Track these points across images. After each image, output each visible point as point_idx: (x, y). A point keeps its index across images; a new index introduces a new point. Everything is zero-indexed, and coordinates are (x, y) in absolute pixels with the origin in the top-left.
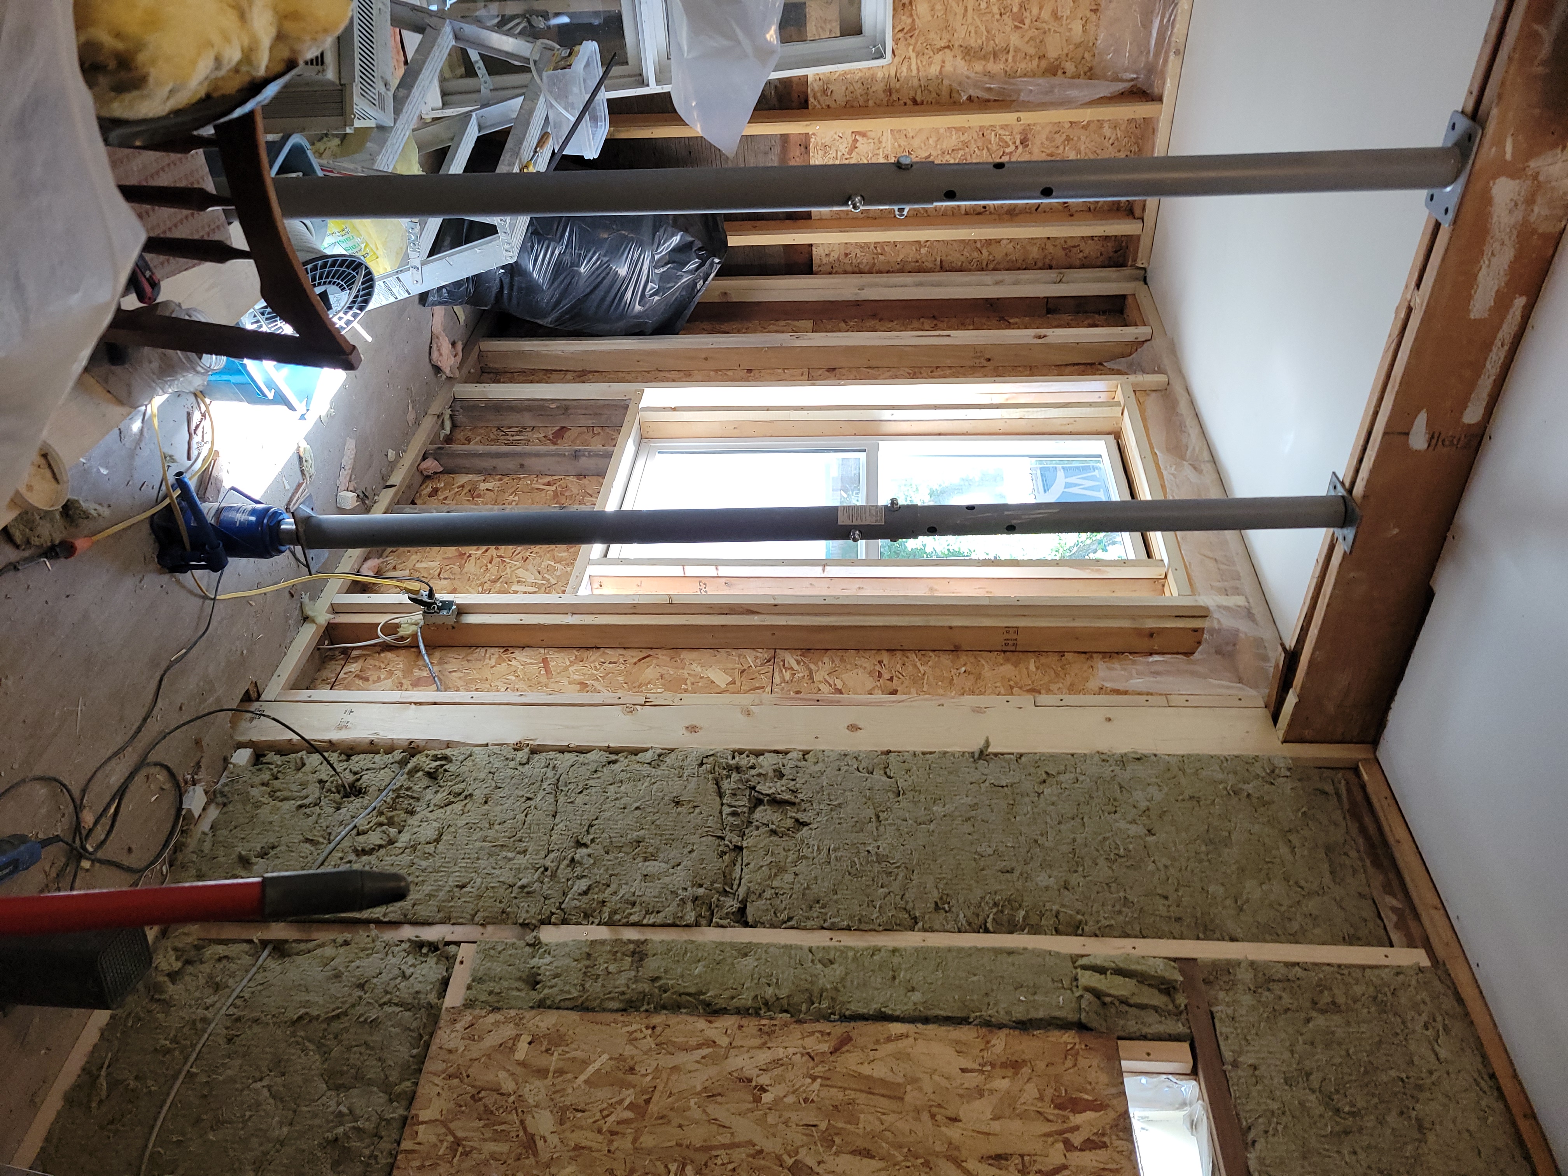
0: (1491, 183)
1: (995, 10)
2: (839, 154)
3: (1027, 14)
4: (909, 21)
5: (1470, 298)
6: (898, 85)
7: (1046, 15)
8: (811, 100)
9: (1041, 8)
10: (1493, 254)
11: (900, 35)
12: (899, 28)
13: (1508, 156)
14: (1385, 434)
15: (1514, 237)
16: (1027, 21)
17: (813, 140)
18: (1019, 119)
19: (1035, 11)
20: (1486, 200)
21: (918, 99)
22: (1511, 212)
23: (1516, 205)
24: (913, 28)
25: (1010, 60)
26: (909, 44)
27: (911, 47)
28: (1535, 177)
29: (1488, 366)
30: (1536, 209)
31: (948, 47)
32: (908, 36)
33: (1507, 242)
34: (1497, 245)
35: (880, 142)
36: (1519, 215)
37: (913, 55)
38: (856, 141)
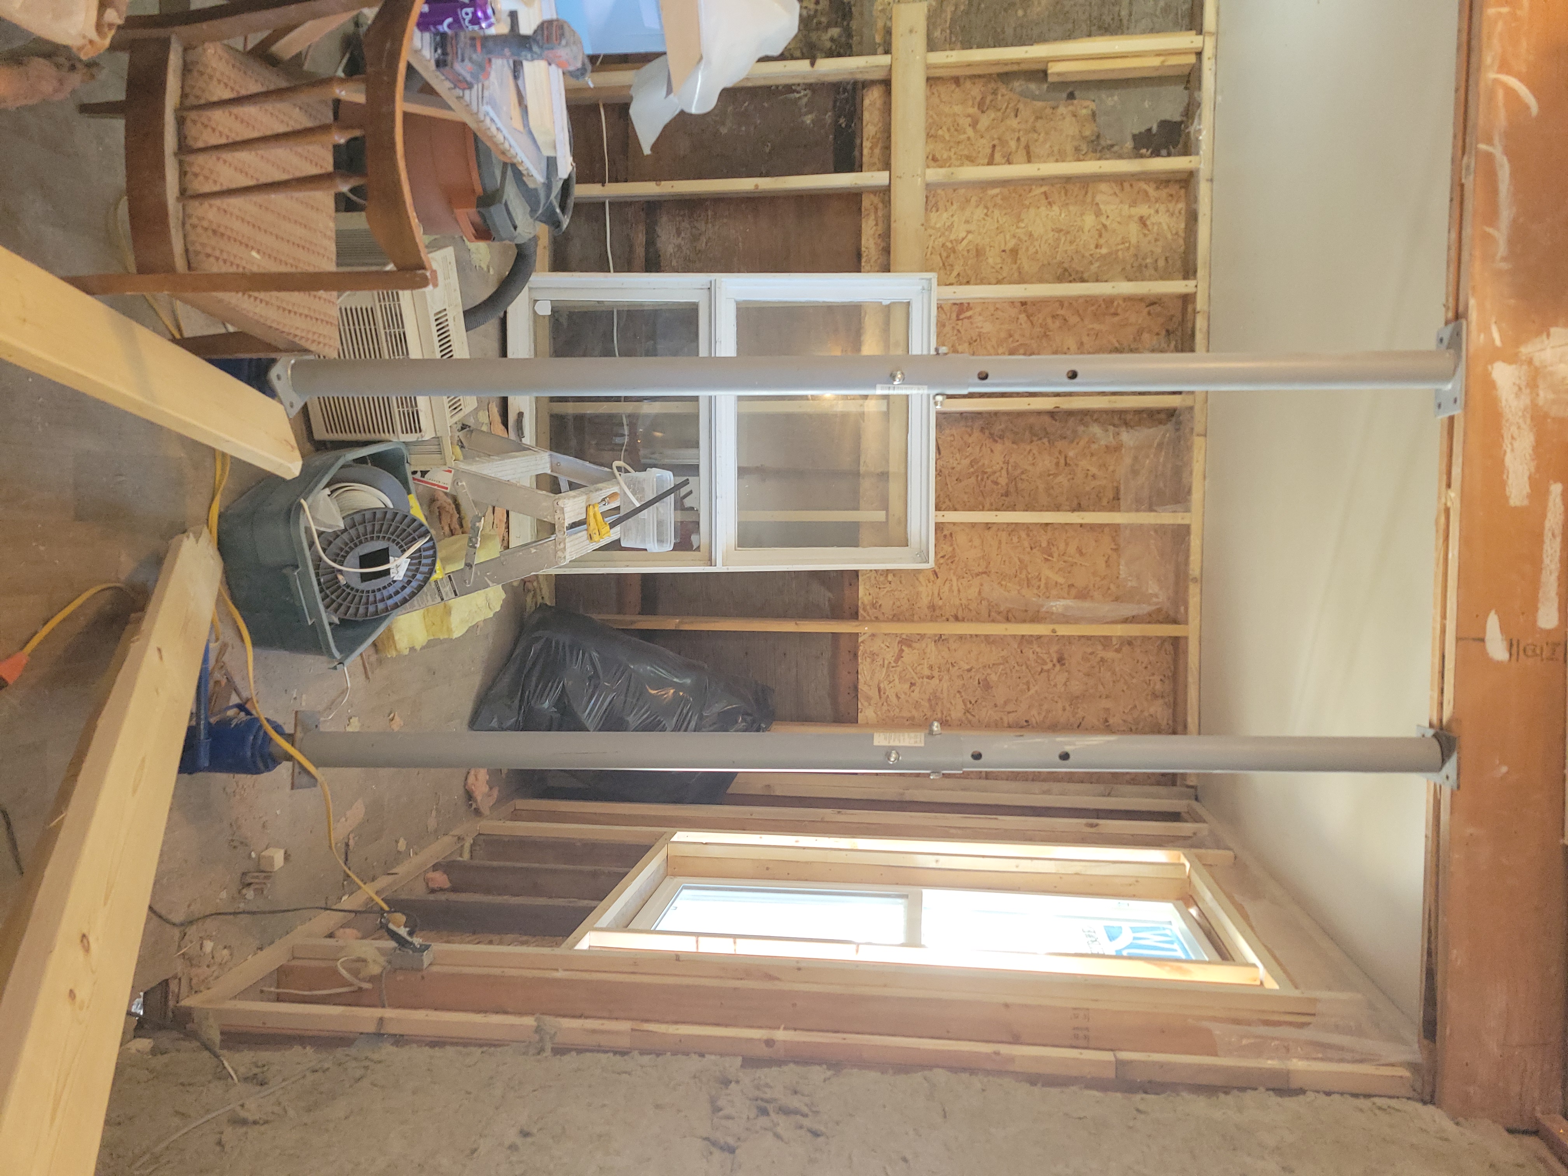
0: (1489, 367)
1: (1026, 544)
2: (886, 662)
3: (1054, 549)
4: (950, 549)
5: (1503, 484)
6: (940, 603)
7: (1072, 549)
8: (861, 611)
9: (1067, 544)
10: (1513, 438)
11: (942, 561)
12: (942, 554)
13: (1498, 342)
14: (1458, 639)
15: (1528, 421)
16: (1056, 555)
17: (861, 648)
18: (1054, 631)
19: (1062, 546)
20: (1490, 385)
21: (960, 615)
22: (1517, 396)
23: (1520, 389)
24: (953, 556)
25: (1042, 586)
26: (950, 569)
27: (952, 571)
28: (1530, 362)
29: (1547, 561)
30: (1541, 393)
31: (985, 573)
32: (950, 561)
33: (1523, 426)
34: (1514, 429)
35: (925, 653)
36: (1526, 399)
37: (954, 579)
38: (902, 651)
